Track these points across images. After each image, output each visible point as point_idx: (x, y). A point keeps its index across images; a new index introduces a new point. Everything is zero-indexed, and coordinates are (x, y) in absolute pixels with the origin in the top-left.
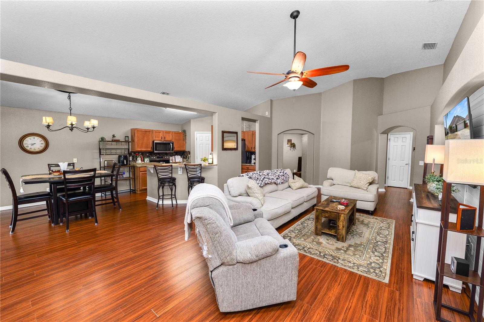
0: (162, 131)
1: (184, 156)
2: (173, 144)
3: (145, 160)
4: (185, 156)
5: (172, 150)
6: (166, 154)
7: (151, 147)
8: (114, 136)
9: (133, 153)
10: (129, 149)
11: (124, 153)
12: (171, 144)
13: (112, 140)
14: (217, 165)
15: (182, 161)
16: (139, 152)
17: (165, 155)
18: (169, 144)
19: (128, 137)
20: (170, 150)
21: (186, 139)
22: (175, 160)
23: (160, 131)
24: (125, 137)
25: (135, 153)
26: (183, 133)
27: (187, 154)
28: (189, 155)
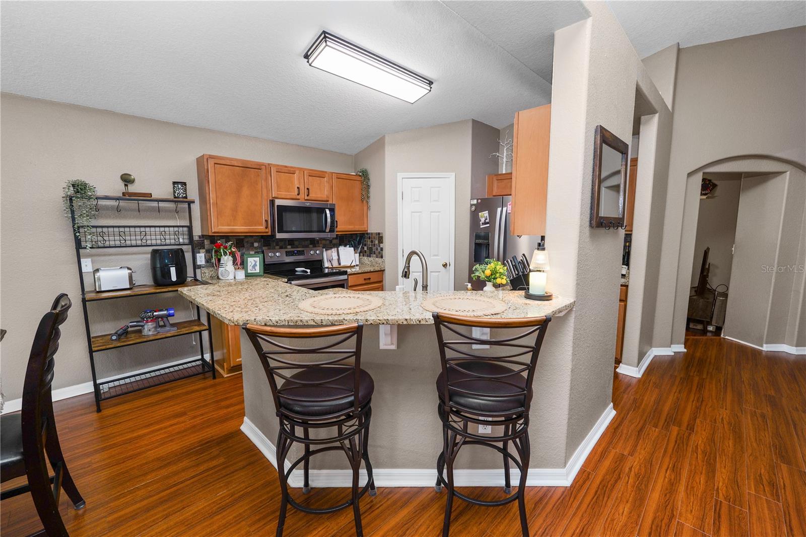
0: (300, 169)
1: (363, 248)
2: (332, 210)
3: (249, 264)
4: (366, 248)
5: (332, 230)
6: (314, 243)
7: (266, 221)
8: (127, 180)
9: (206, 242)
10: (190, 228)
11: (173, 241)
12: (328, 212)
13: (124, 194)
15: (358, 263)
16: (227, 237)
17: (311, 246)
18: (321, 211)
19: (185, 184)
20: (325, 232)
21: (368, 197)
22: (339, 260)
23: (291, 167)
24: (174, 183)
25: (213, 239)
26: (359, 178)
27: (372, 242)
28: (379, 246)
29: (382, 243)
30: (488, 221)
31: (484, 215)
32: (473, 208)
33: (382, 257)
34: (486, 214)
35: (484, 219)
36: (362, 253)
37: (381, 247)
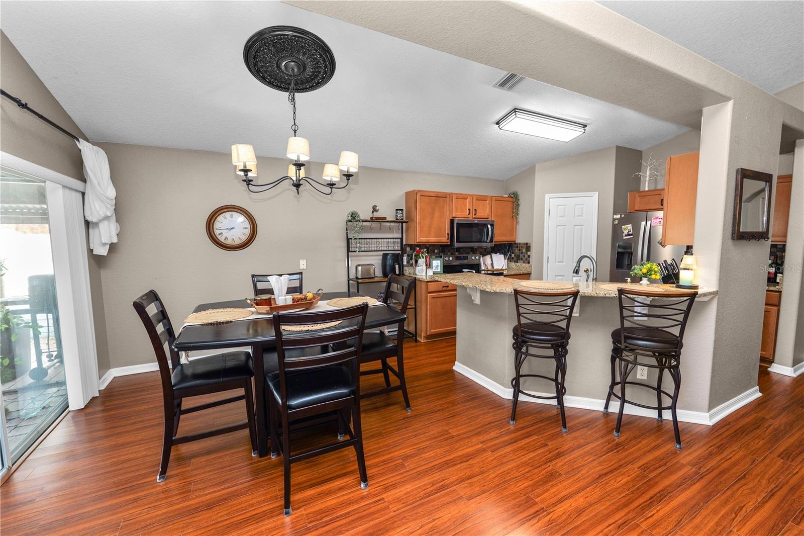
0: (470, 195)
1: (510, 255)
2: (492, 225)
3: (433, 265)
4: (513, 255)
5: (491, 241)
6: (473, 251)
7: (448, 234)
8: (375, 209)
9: (408, 249)
10: (402, 239)
11: (392, 248)
12: (489, 226)
13: (372, 218)
14: (715, 294)
15: (507, 267)
16: (421, 246)
17: (471, 253)
18: (485, 225)
19: (402, 210)
20: (486, 242)
21: (518, 214)
22: (492, 264)
23: (465, 195)
24: (397, 210)
25: (413, 247)
26: (511, 199)
27: (520, 250)
28: (527, 254)
29: (530, 251)
30: (631, 233)
31: (627, 228)
32: (616, 222)
33: (529, 263)
34: (630, 227)
35: (627, 231)
36: (510, 259)
37: (528, 254)
